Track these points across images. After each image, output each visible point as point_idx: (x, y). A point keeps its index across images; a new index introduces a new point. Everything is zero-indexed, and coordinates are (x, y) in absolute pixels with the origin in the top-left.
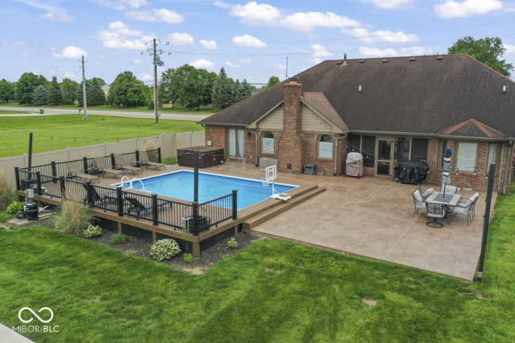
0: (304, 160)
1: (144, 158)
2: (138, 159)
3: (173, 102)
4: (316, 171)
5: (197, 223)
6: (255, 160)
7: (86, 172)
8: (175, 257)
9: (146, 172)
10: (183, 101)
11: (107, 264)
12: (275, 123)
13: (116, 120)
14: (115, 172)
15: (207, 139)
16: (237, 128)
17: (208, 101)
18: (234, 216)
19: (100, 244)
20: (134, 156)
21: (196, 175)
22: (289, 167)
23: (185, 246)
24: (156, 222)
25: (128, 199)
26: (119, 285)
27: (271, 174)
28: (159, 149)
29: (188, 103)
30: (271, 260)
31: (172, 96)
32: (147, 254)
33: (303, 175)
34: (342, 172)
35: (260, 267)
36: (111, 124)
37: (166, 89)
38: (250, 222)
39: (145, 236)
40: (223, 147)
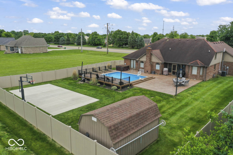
0: (152, 70)
1: (107, 68)
2: (105, 68)
3: (113, 44)
4: (155, 73)
5: (121, 83)
6: (138, 69)
7: (93, 71)
8: (116, 90)
9: (108, 72)
10: (117, 44)
11: (103, 90)
12: (144, 59)
13: (93, 52)
14: (101, 72)
15: (125, 63)
16: (133, 60)
17: (126, 44)
18: (129, 82)
19: (100, 87)
20: (104, 67)
21: (121, 73)
22: (147, 71)
23: (118, 88)
24: (112, 83)
25: (106, 78)
26: (106, 93)
27: (139, 73)
28: (111, 66)
29: (119, 45)
30: (136, 91)
31: (112, 41)
32: (111, 89)
33: (151, 74)
34: (162, 74)
35: (133, 92)
36: (91, 54)
37: (110, 39)
38: (133, 84)
39: (109, 86)
40: (129, 65)
